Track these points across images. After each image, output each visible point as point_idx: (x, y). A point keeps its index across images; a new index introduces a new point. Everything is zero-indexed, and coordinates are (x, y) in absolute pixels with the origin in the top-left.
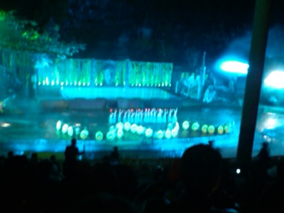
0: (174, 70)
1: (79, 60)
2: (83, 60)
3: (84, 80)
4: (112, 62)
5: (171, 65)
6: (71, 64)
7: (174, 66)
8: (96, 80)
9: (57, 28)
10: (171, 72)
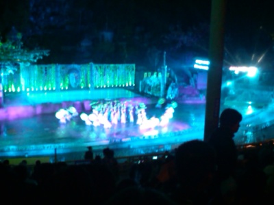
0: (136, 70)
1: (43, 66)
2: (47, 66)
3: (50, 85)
4: (76, 66)
5: (134, 65)
6: (36, 70)
7: (136, 66)
8: (62, 84)
9: (19, 36)
10: (134, 72)
